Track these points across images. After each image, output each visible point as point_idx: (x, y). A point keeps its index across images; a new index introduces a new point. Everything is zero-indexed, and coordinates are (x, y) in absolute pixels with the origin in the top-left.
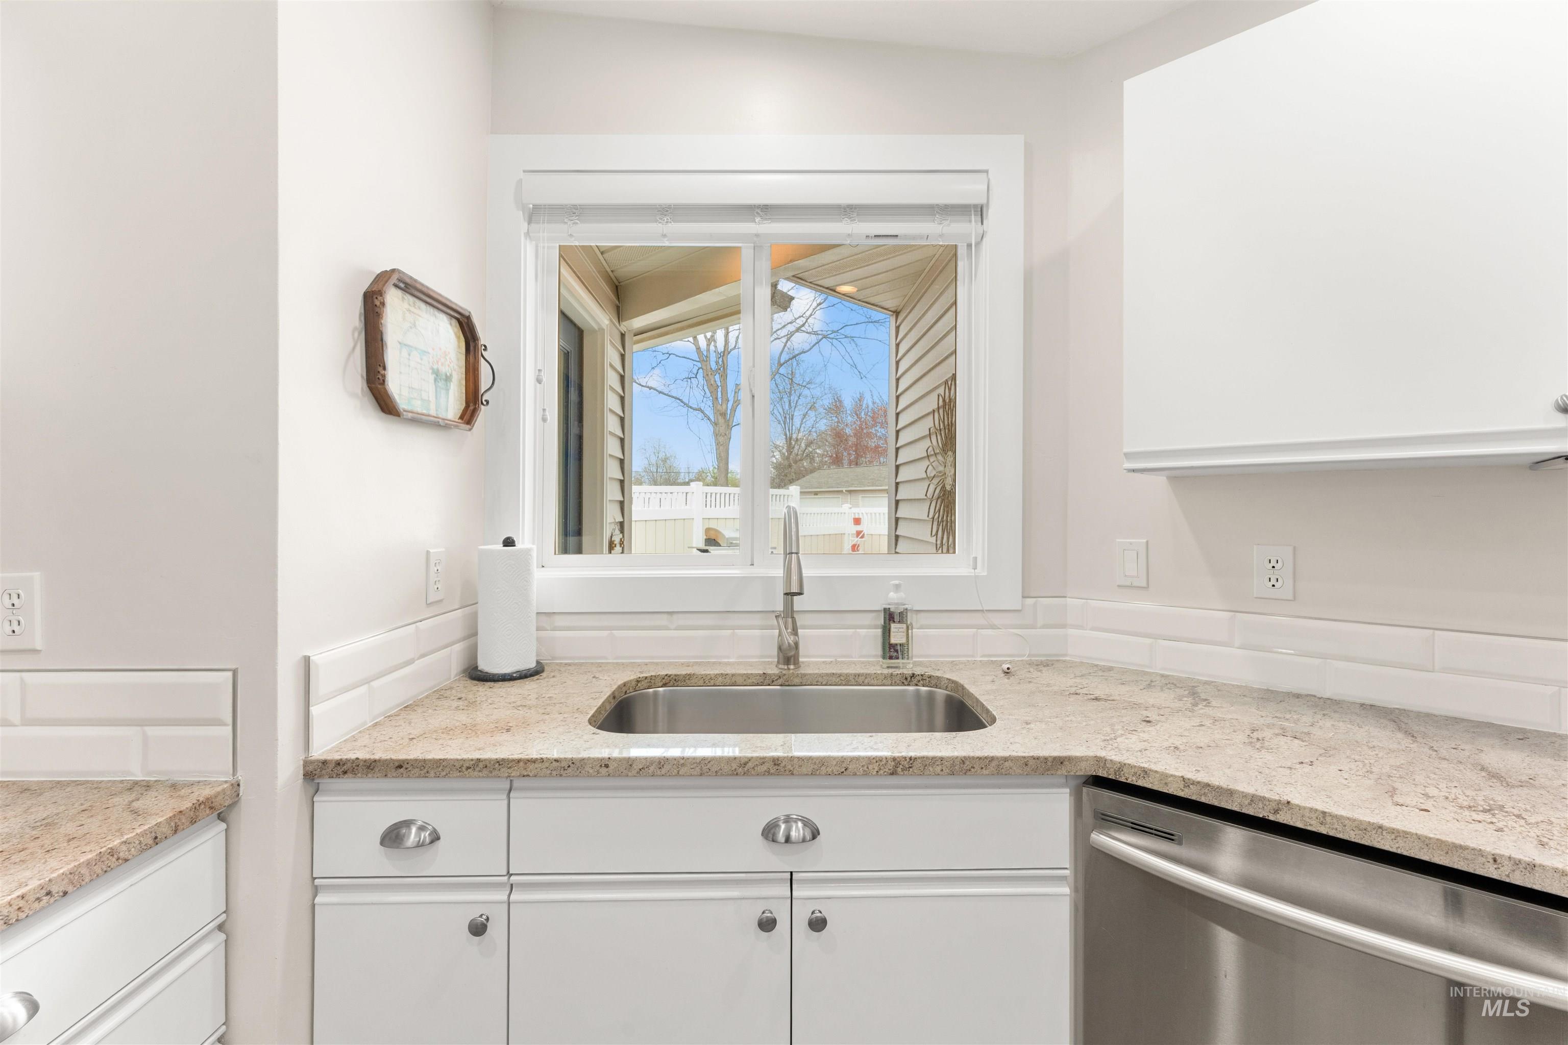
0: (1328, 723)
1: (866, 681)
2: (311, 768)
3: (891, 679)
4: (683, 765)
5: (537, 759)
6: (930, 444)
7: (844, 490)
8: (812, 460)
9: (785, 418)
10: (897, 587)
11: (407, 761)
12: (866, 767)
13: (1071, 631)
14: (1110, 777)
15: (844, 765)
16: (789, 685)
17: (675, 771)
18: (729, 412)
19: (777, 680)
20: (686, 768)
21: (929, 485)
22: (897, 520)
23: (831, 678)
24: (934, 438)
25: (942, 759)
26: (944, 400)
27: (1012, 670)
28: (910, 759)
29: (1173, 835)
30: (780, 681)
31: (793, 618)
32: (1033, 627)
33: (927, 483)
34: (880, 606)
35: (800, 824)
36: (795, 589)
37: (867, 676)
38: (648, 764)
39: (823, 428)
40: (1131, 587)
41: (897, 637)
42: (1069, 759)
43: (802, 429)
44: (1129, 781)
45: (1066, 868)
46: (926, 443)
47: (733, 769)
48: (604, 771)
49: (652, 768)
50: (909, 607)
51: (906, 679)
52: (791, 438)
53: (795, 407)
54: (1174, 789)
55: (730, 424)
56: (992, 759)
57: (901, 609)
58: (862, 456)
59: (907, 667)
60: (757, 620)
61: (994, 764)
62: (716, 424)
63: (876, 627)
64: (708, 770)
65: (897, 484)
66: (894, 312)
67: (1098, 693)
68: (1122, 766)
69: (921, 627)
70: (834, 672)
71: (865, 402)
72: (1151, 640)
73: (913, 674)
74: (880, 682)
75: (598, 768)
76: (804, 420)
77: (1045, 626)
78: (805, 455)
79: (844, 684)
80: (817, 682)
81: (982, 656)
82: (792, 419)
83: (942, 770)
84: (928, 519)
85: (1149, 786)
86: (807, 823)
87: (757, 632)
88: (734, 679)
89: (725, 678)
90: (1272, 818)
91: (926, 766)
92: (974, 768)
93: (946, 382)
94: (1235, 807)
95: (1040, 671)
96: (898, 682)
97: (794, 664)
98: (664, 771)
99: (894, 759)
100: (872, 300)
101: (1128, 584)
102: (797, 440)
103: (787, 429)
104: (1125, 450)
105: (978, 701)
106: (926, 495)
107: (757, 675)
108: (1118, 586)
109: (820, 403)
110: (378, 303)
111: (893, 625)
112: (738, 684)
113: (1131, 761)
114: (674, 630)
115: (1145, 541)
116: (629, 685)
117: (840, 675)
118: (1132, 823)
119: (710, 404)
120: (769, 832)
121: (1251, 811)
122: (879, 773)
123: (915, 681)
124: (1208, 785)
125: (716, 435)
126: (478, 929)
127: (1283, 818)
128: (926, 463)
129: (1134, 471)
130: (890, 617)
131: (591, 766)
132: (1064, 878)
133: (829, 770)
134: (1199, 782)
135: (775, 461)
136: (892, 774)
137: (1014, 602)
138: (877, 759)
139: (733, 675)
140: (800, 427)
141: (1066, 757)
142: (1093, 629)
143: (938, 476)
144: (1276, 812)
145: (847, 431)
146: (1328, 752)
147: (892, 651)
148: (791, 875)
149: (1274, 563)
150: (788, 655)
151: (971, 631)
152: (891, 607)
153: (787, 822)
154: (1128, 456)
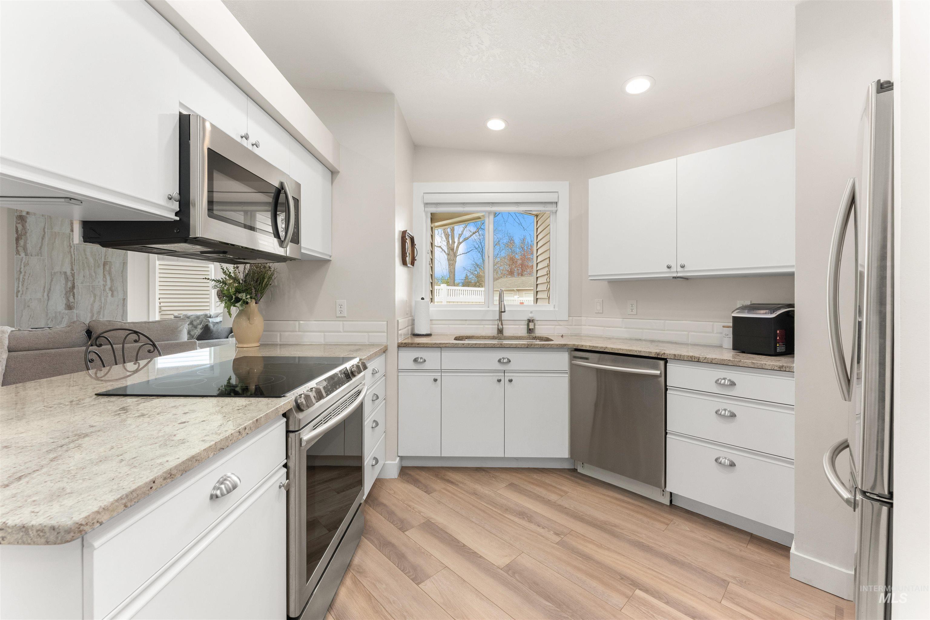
2: (399, 344)
5: (448, 343)
7: (515, 289)
8: (497, 273)
10: (531, 312)
11: (420, 343)
12: (521, 346)
13: (583, 327)
14: (577, 348)
15: (516, 345)
18: (455, 248)
19: (497, 338)
22: (537, 299)
23: (512, 338)
25: (538, 344)
27: (564, 336)
29: (587, 358)
31: (501, 321)
32: (572, 325)
33: (547, 284)
34: (526, 319)
35: (506, 359)
36: (503, 310)
37: (523, 337)
39: (503, 255)
41: (531, 326)
42: (567, 344)
44: (580, 348)
45: (567, 370)
47: (492, 346)
50: (535, 319)
51: (534, 338)
54: (588, 348)
55: (456, 254)
57: (533, 319)
58: (525, 271)
59: (534, 335)
60: (491, 322)
61: (550, 345)
62: (448, 254)
63: (525, 325)
64: (486, 346)
65: (537, 285)
66: (536, 216)
68: (578, 345)
69: (539, 325)
70: (513, 336)
71: (527, 241)
72: (604, 328)
74: (526, 339)
77: (575, 325)
81: (557, 334)
85: (583, 349)
86: (508, 359)
87: (491, 326)
89: (483, 337)
90: (605, 351)
92: (547, 346)
94: (598, 350)
96: (531, 339)
97: (502, 334)
98: (476, 346)
99: (528, 344)
101: (598, 312)
104: (589, 274)
105: (551, 339)
107: (491, 336)
108: (595, 313)
109: (501, 241)
110: (405, 239)
111: (530, 323)
112: (486, 338)
113: (580, 344)
115: (602, 300)
117: (515, 337)
118: (580, 357)
119: (446, 244)
120: (499, 361)
121: (601, 350)
122: (524, 347)
123: (536, 338)
124: (594, 346)
125: (449, 260)
126: (435, 380)
128: (547, 276)
129: (591, 280)
130: (529, 321)
131: (460, 345)
132: (567, 372)
133: (513, 346)
135: (477, 273)
136: (527, 348)
137: (566, 318)
138: (524, 344)
139: (485, 336)
142: (589, 326)
145: (517, 257)
147: (530, 331)
148: (504, 370)
149: (632, 305)
150: (500, 331)
151: (553, 326)
152: (530, 318)
153: (504, 358)
154: (590, 276)
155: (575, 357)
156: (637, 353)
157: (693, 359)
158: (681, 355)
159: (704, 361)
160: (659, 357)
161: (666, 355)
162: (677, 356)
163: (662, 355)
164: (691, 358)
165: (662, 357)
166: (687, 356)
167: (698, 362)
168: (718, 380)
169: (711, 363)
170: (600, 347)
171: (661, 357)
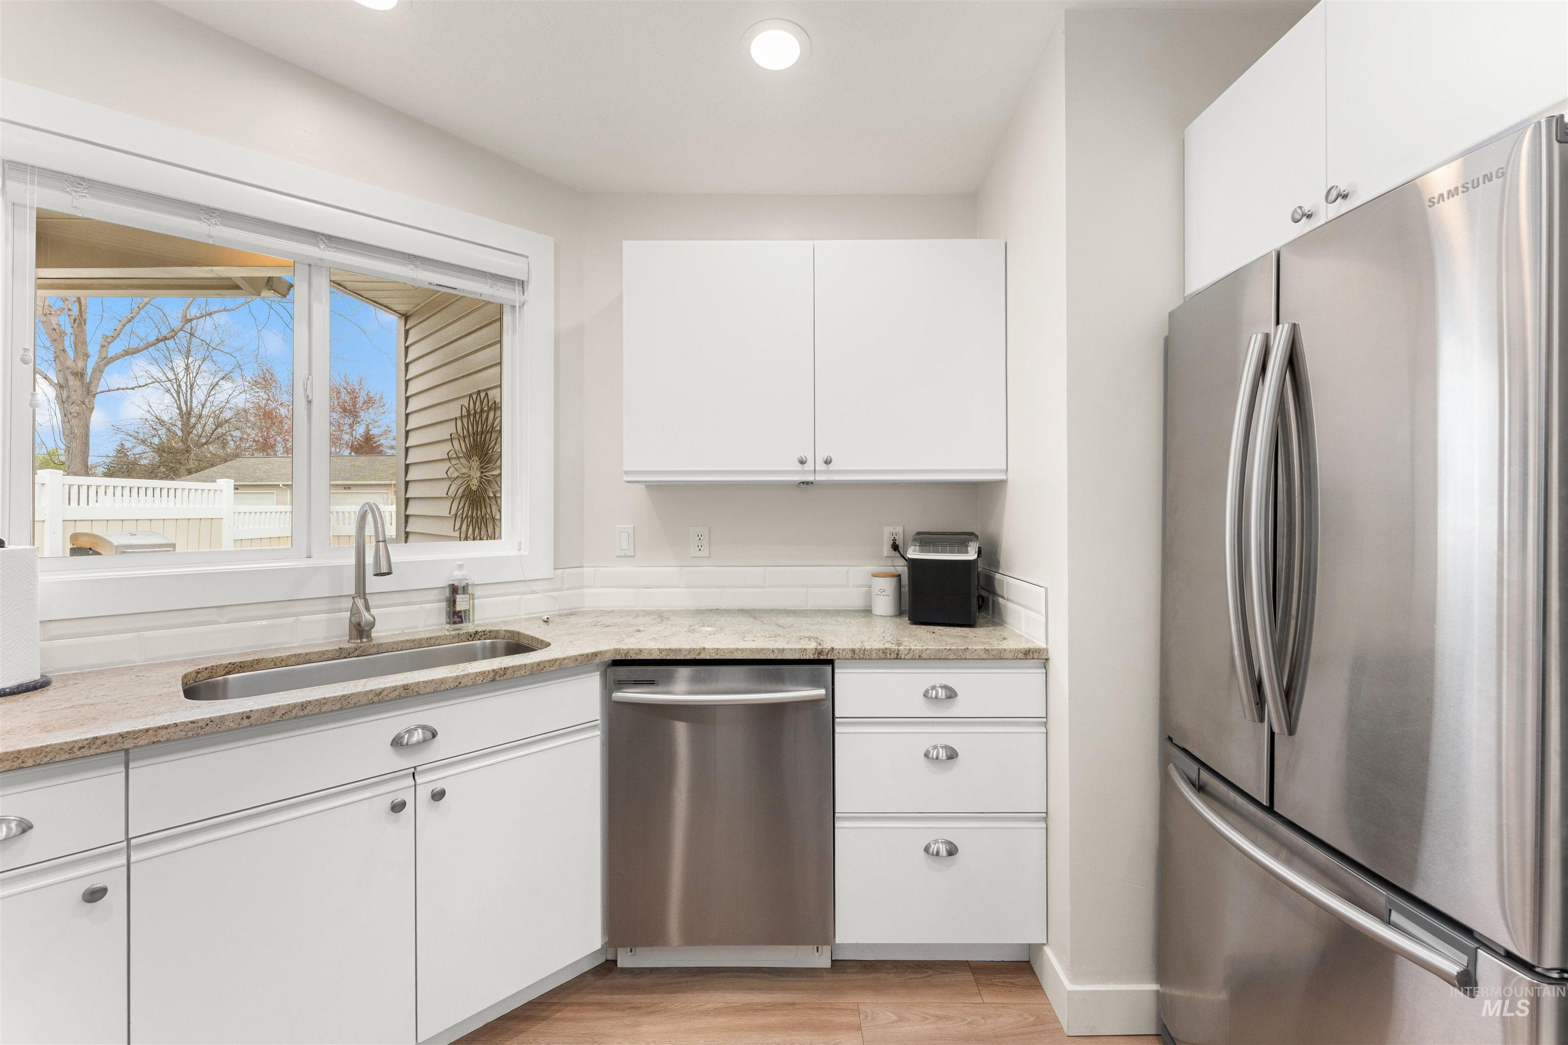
0: (723, 619)
1: (437, 643)
3: (459, 638)
4: (324, 704)
5: (169, 725)
6: (452, 448)
8: (224, 445)
9: (179, 386)
10: (461, 567)
12: (474, 679)
13: (587, 590)
14: (622, 658)
15: (458, 681)
16: (365, 655)
17: (317, 709)
18: (89, 371)
19: (353, 652)
20: (327, 706)
21: (451, 485)
22: (408, 516)
23: (405, 644)
24: (456, 443)
25: (525, 665)
26: (468, 411)
27: (550, 619)
28: (505, 668)
29: (654, 681)
30: (356, 653)
31: (365, 599)
32: (561, 590)
33: (447, 483)
34: (445, 583)
35: (420, 731)
36: (384, 570)
37: (437, 638)
38: (291, 708)
39: (241, 405)
40: (625, 556)
41: (461, 605)
42: (600, 652)
43: (208, 404)
44: (632, 658)
45: (597, 720)
46: (448, 447)
47: (370, 699)
48: (246, 722)
49: (294, 712)
50: (469, 582)
51: (471, 636)
52: (189, 413)
53: (197, 374)
55: (92, 388)
56: (556, 660)
57: (464, 583)
59: (468, 627)
60: (323, 605)
61: (558, 663)
62: (63, 387)
63: (439, 601)
64: (347, 704)
65: (407, 483)
66: (403, 315)
67: (608, 623)
68: (629, 650)
70: (409, 639)
72: (636, 590)
73: (477, 632)
74: (449, 641)
75: (239, 721)
76: (213, 392)
77: (569, 589)
78: (213, 437)
79: (417, 647)
80: (392, 649)
81: (525, 615)
82: (192, 389)
83: (525, 672)
84: (450, 516)
86: (426, 729)
87: (323, 616)
88: (308, 657)
89: (298, 658)
90: (698, 658)
91: (515, 671)
92: (545, 667)
93: (471, 396)
94: (682, 657)
95: (569, 618)
96: (464, 639)
97: (367, 638)
98: (306, 712)
99: (494, 671)
100: (381, 301)
101: (623, 554)
102: (200, 416)
103: (182, 401)
104: (623, 470)
105: (533, 638)
106: (447, 494)
107: (332, 651)
108: (617, 556)
111: (456, 596)
112: (312, 661)
113: (634, 647)
114: (224, 623)
115: (633, 526)
116: (189, 676)
117: (414, 641)
118: (634, 681)
120: (396, 742)
121: (689, 657)
122: (483, 682)
123: (478, 636)
124: (670, 649)
126: (95, 896)
127: (703, 656)
128: (448, 464)
129: (629, 482)
130: (454, 590)
131: (231, 720)
132: (596, 726)
133: (447, 686)
134: (666, 649)
135: (159, 441)
136: (492, 681)
137: (548, 573)
138: (482, 673)
139: (307, 654)
140: (206, 400)
141: (598, 652)
142: (601, 587)
143: (461, 477)
144: (699, 654)
145: (281, 412)
146: (721, 629)
147: (456, 616)
148: (415, 768)
149: (700, 537)
150: (361, 630)
151: (518, 597)
152: (456, 583)
153: (410, 732)
154: (626, 473)
155: (621, 684)
156: (776, 654)
157: (888, 655)
158: (865, 649)
159: (907, 657)
160: (822, 657)
161: (835, 652)
162: (857, 652)
163: (827, 654)
164: (883, 653)
165: (829, 658)
166: (876, 649)
167: (896, 659)
168: (927, 692)
169: (920, 658)
170: (686, 650)
171: (825, 658)
